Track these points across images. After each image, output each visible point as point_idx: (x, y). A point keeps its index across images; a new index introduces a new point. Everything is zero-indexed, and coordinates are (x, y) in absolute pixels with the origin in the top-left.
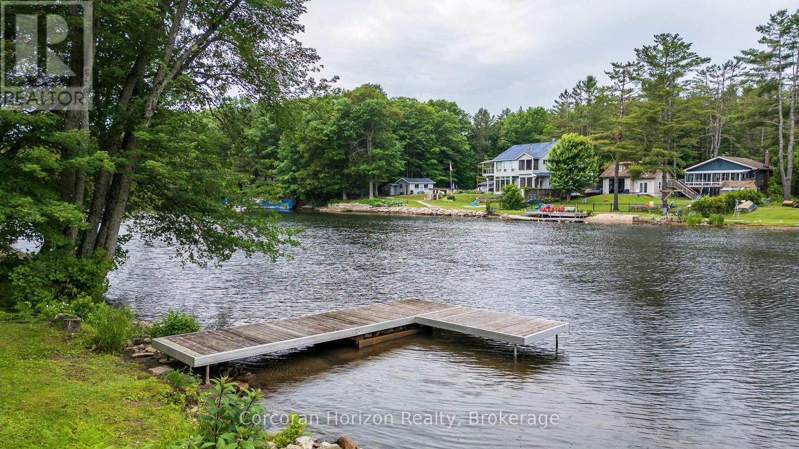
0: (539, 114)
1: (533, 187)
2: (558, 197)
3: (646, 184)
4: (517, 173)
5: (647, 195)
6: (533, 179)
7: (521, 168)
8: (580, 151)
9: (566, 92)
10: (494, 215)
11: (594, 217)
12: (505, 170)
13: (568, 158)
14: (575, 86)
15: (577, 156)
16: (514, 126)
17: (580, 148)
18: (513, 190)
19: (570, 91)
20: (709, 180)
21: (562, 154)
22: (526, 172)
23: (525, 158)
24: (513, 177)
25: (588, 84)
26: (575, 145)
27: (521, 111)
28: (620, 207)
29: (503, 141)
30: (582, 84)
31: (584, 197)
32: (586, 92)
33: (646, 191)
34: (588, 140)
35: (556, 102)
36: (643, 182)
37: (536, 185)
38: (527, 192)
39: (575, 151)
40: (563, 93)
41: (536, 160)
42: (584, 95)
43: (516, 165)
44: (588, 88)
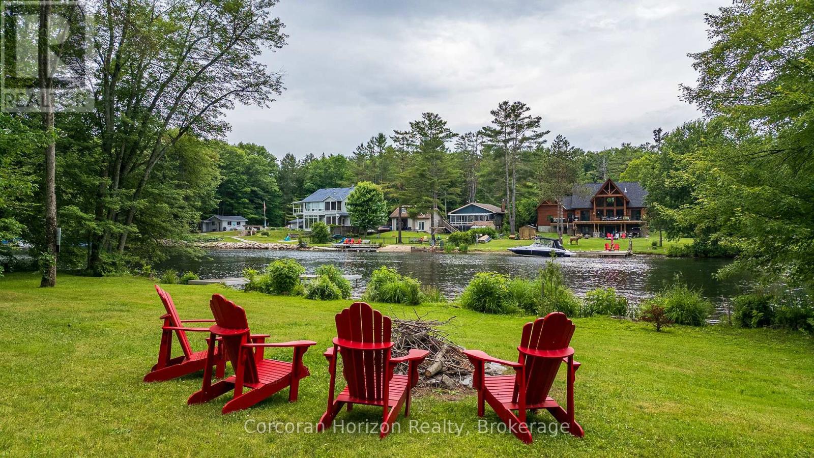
0: (339, 161)
1: (337, 224)
2: (358, 232)
3: (423, 223)
4: (324, 212)
5: (424, 232)
6: (337, 218)
7: (327, 208)
8: (373, 196)
9: (362, 145)
10: (306, 248)
11: (384, 248)
12: (313, 210)
13: (364, 202)
14: (369, 141)
15: (370, 200)
16: (318, 171)
17: (373, 193)
18: (321, 227)
19: (365, 145)
21: (358, 198)
22: (330, 212)
23: (330, 200)
24: (320, 216)
25: (380, 140)
26: (369, 192)
27: (324, 157)
28: (403, 240)
29: (308, 184)
30: (374, 140)
31: (377, 233)
32: (378, 146)
33: (423, 229)
34: (379, 188)
35: (354, 153)
36: (421, 221)
37: (340, 223)
38: (332, 228)
39: (369, 196)
40: (360, 146)
41: (339, 202)
42: (377, 149)
43: (322, 206)
44: (380, 143)
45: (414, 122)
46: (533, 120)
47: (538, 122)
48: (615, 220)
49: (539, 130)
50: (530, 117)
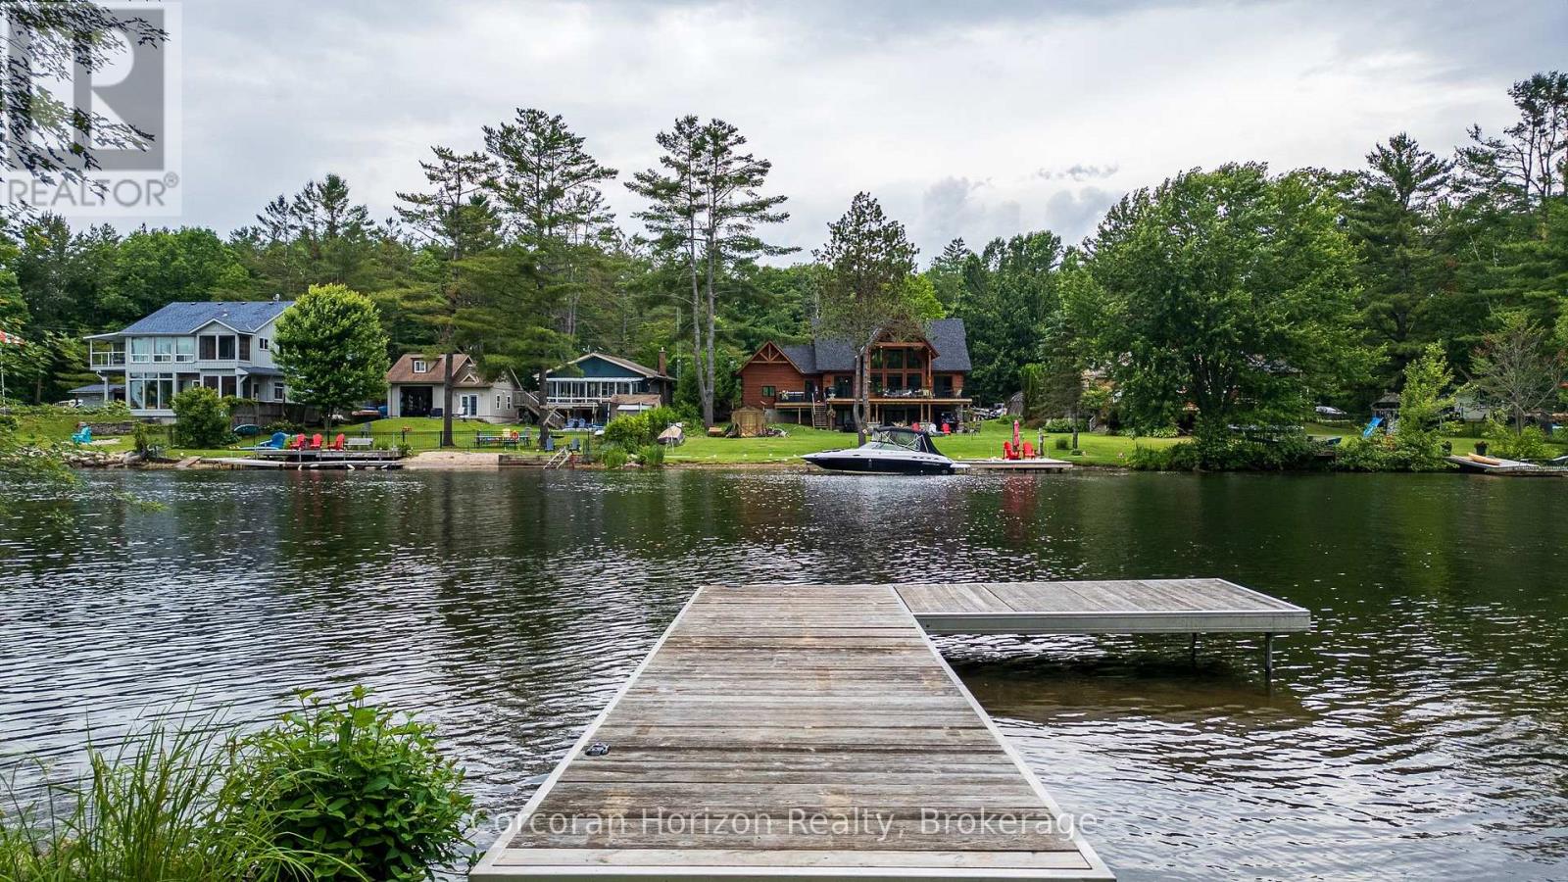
0: (199, 241)
1: (239, 395)
2: (301, 421)
3: (474, 399)
4: (195, 364)
5: (480, 420)
6: (239, 383)
7: (207, 352)
8: (355, 324)
9: (282, 201)
11: (414, 459)
13: (330, 338)
14: (300, 191)
15: (347, 333)
16: (142, 261)
17: (355, 317)
19: (290, 201)
20: (582, 394)
21: (314, 328)
22: (217, 363)
23: (216, 332)
24: (180, 375)
25: (330, 193)
26: (346, 310)
28: (455, 438)
29: (113, 296)
30: (316, 190)
32: (326, 206)
33: (474, 412)
34: (366, 301)
35: (260, 218)
36: (468, 395)
37: (246, 393)
38: (234, 407)
39: (346, 323)
40: (277, 203)
41: (245, 339)
42: (321, 213)
43: (191, 346)
44: (329, 199)
45: (497, 128)
46: (752, 166)
47: (763, 172)
48: (906, 396)
49: (763, 193)
50: (748, 158)
